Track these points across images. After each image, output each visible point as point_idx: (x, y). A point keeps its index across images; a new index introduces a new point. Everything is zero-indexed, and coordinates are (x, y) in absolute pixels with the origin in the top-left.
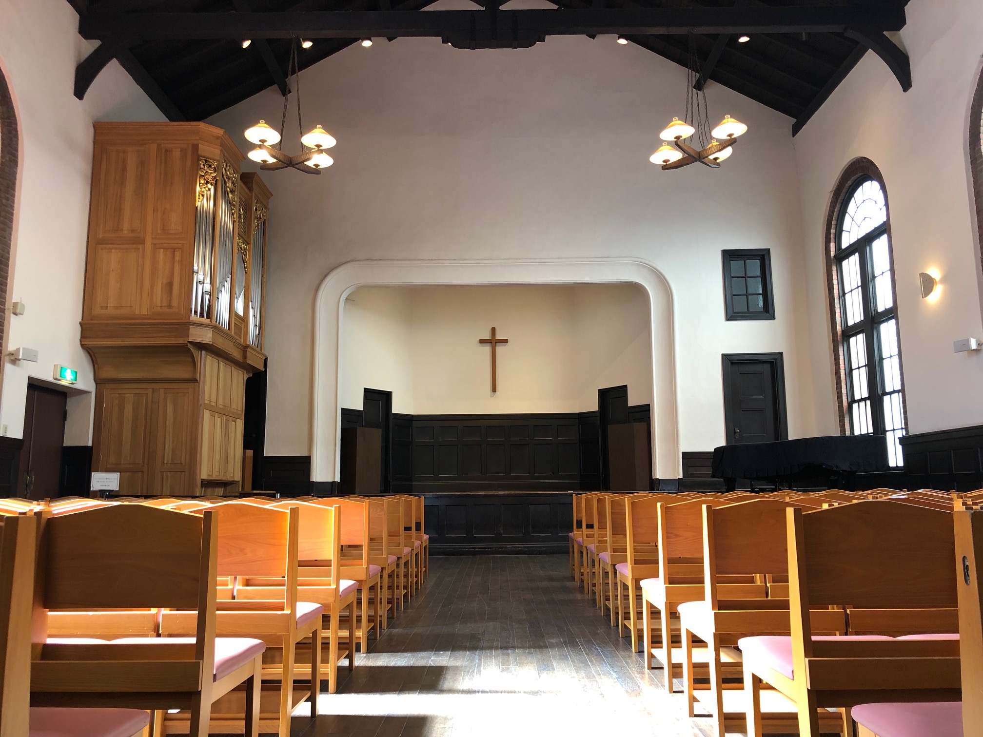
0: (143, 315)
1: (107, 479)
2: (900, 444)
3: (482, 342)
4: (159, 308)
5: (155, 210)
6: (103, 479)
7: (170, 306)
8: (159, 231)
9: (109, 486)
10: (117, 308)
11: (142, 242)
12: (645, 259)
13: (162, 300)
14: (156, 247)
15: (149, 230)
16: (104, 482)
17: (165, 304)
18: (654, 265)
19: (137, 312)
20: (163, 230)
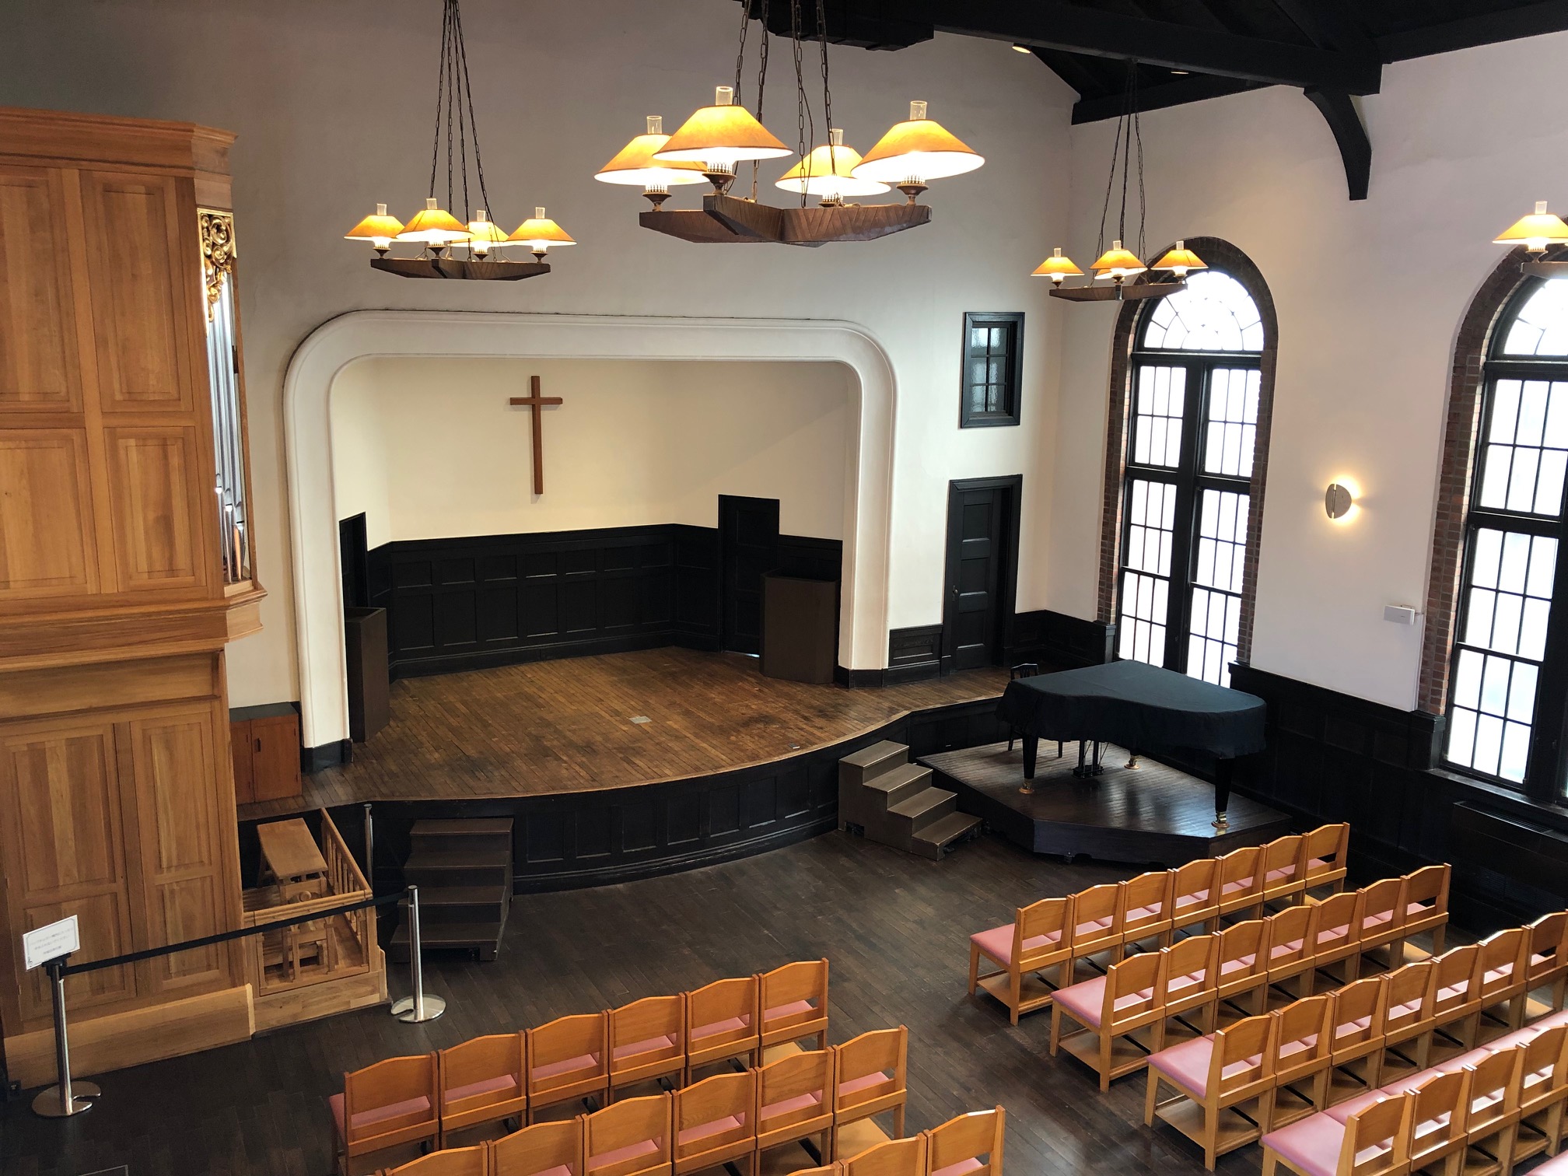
0: (107, 595)
1: (53, 936)
2: (1230, 671)
3: (514, 402)
4: (146, 576)
5: (101, 342)
6: (47, 938)
7: (172, 571)
8: (118, 397)
9: (60, 947)
10: (36, 582)
11: (75, 421)
12: (859, 324)
13: (149, 557)
14: (113, 436)
15: (92, 396)
16: (49, 944)
17: (158, 566)
18: (874, 337)
19: (91, 588)
20: (129, 393)
